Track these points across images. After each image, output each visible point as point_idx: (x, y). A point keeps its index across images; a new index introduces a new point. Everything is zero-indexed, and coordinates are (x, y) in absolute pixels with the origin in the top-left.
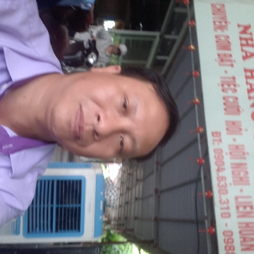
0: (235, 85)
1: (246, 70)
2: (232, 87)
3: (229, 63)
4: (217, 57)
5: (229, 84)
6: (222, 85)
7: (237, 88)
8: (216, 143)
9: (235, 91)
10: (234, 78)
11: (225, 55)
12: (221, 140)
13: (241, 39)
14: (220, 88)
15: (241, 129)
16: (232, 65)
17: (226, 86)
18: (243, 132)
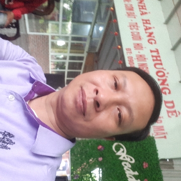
0: (137, 27)
1: (143, 20)
2: (136, 27)
3: (133, 16)
4: (126, 14)
5: (134, 26)
6: (130, 26)
7: (139, 28)
8: (129, 54)
9: (138, 29)
10: (136, 23)
11: (131, 13)
12: (131, 53)
13: (139, 6)
14: (129, 28)
15: (142, 47)
16: (135, 18)
17: (132, 27)
18: (144, 49)
